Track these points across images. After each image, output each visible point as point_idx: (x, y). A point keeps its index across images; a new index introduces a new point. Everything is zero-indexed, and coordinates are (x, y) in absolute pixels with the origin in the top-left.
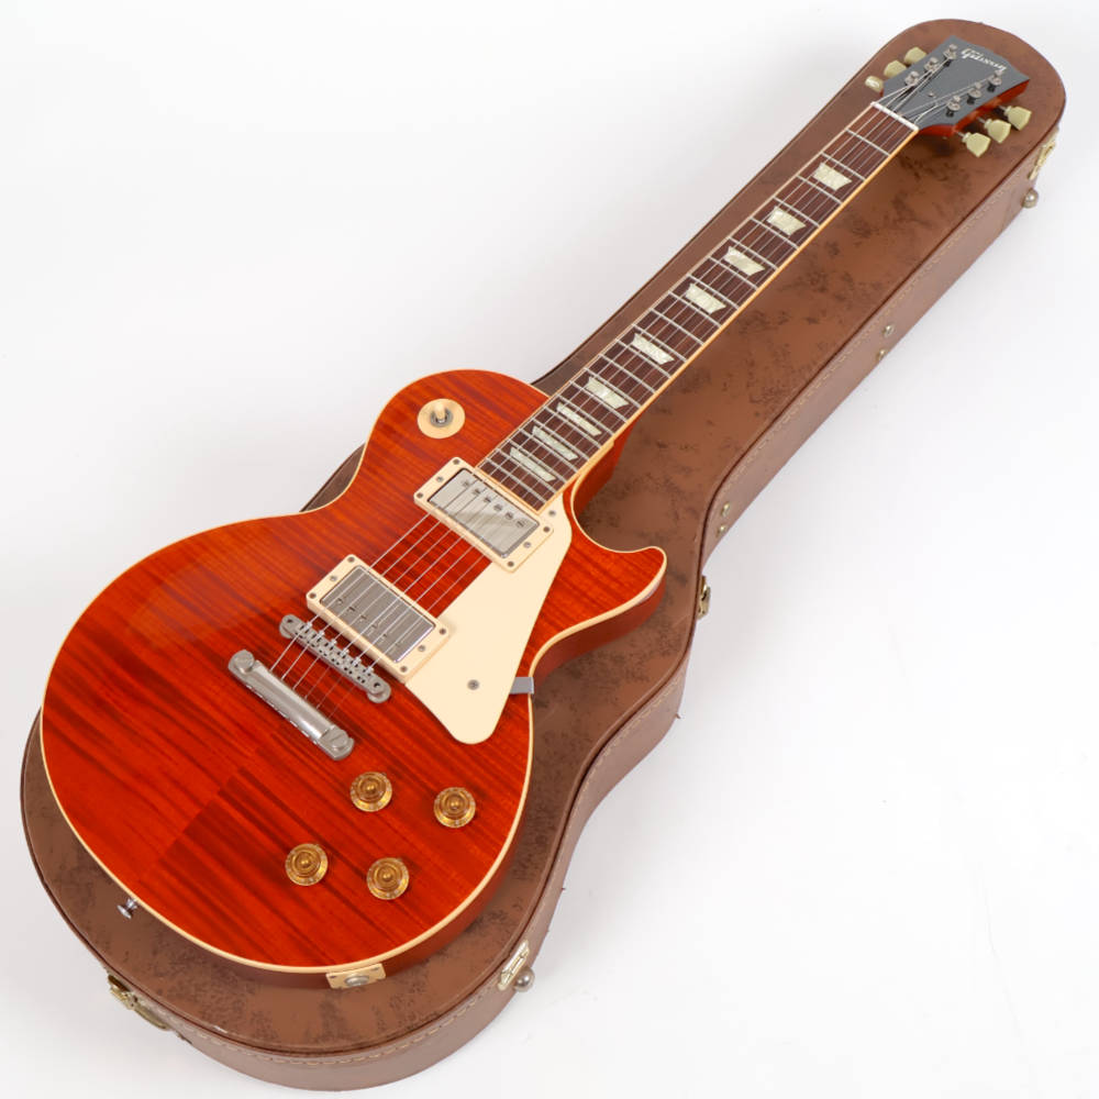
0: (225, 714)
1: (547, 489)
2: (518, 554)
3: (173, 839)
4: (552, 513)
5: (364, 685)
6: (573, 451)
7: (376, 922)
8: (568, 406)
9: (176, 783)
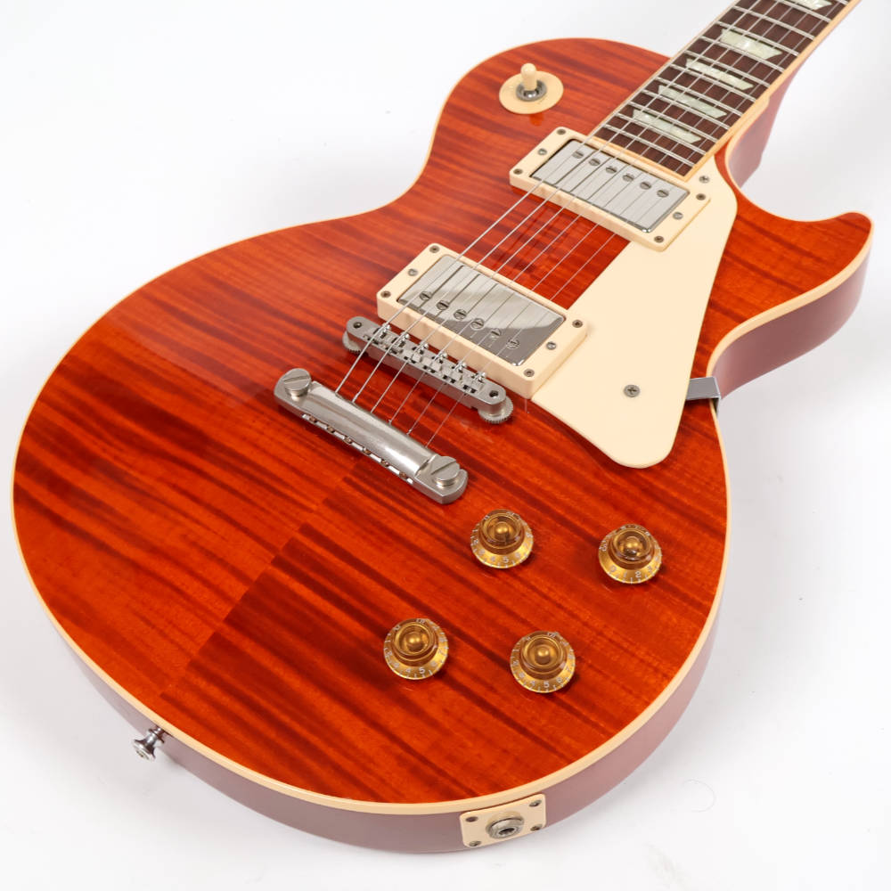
0: (274, 458)
1: (692, 151)
2: (667, 228)
3: (210, 632)
4: (704, 179)
5: (475, 395)
6: (718, 107)
7: (530, 729)
8: (701, 61)
9: (210, 555)
